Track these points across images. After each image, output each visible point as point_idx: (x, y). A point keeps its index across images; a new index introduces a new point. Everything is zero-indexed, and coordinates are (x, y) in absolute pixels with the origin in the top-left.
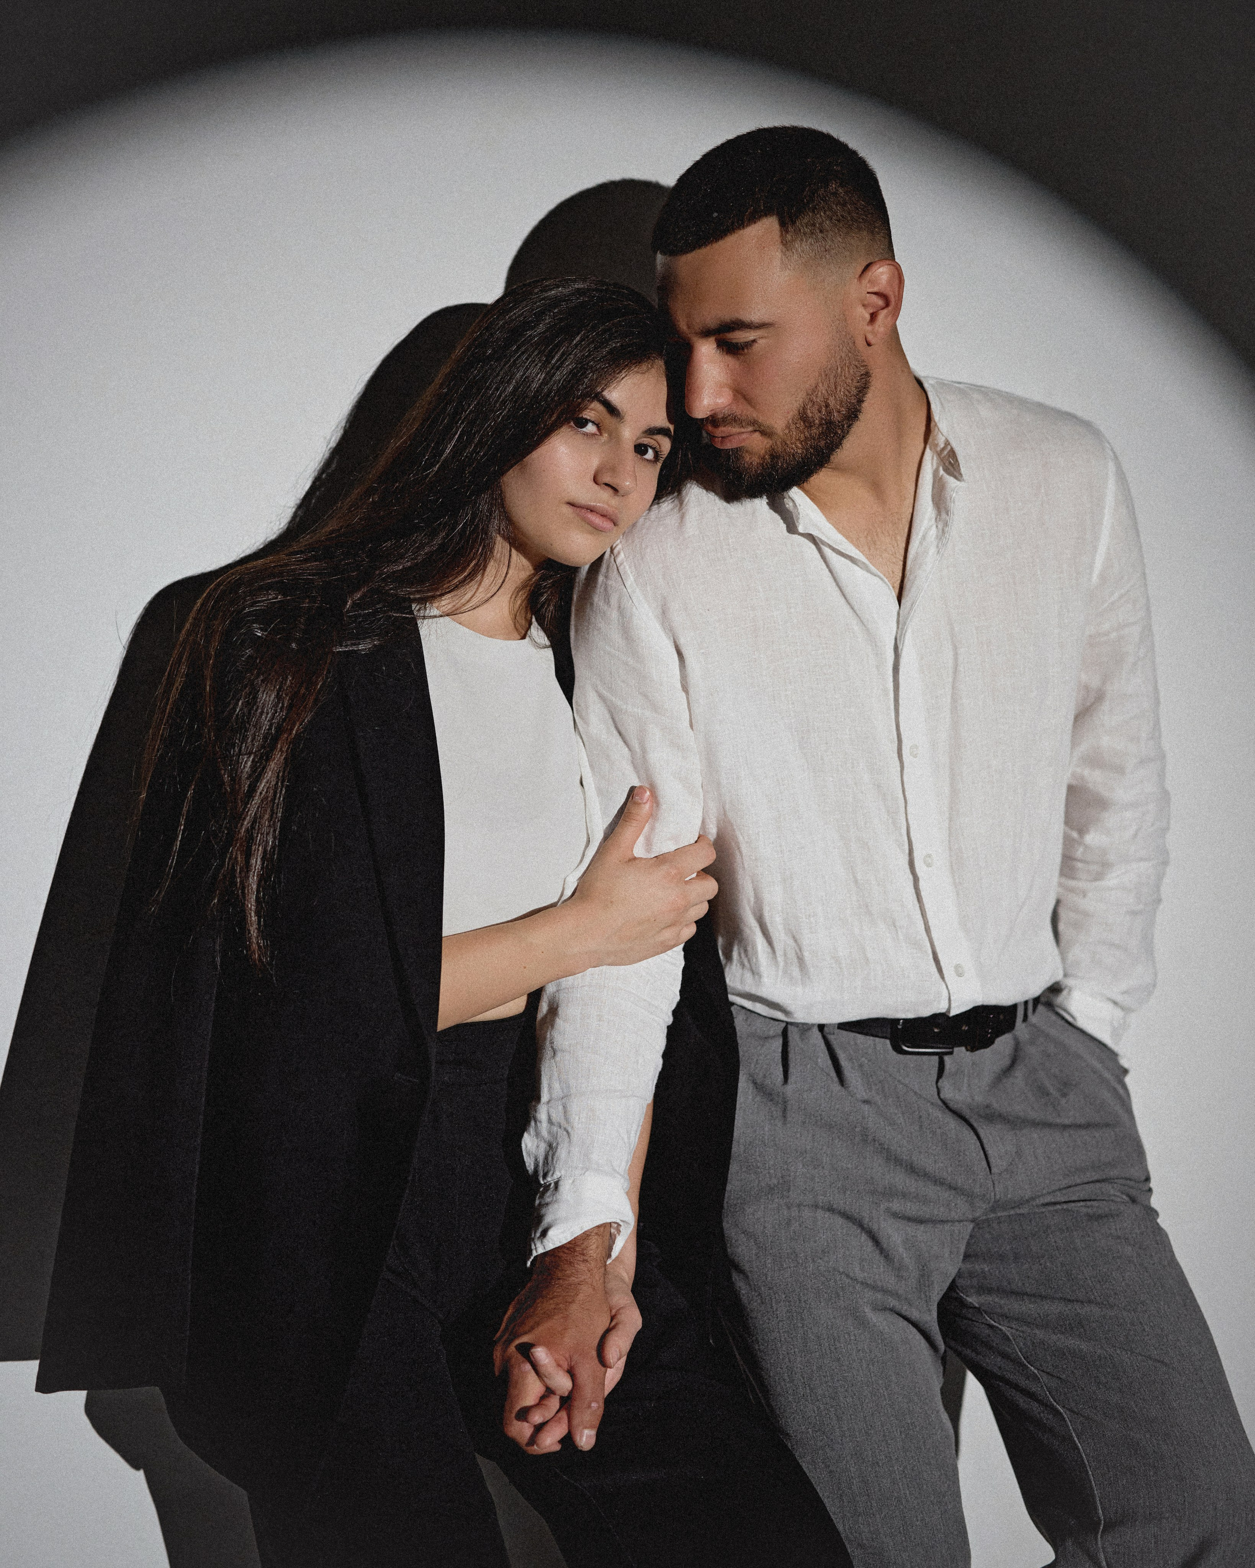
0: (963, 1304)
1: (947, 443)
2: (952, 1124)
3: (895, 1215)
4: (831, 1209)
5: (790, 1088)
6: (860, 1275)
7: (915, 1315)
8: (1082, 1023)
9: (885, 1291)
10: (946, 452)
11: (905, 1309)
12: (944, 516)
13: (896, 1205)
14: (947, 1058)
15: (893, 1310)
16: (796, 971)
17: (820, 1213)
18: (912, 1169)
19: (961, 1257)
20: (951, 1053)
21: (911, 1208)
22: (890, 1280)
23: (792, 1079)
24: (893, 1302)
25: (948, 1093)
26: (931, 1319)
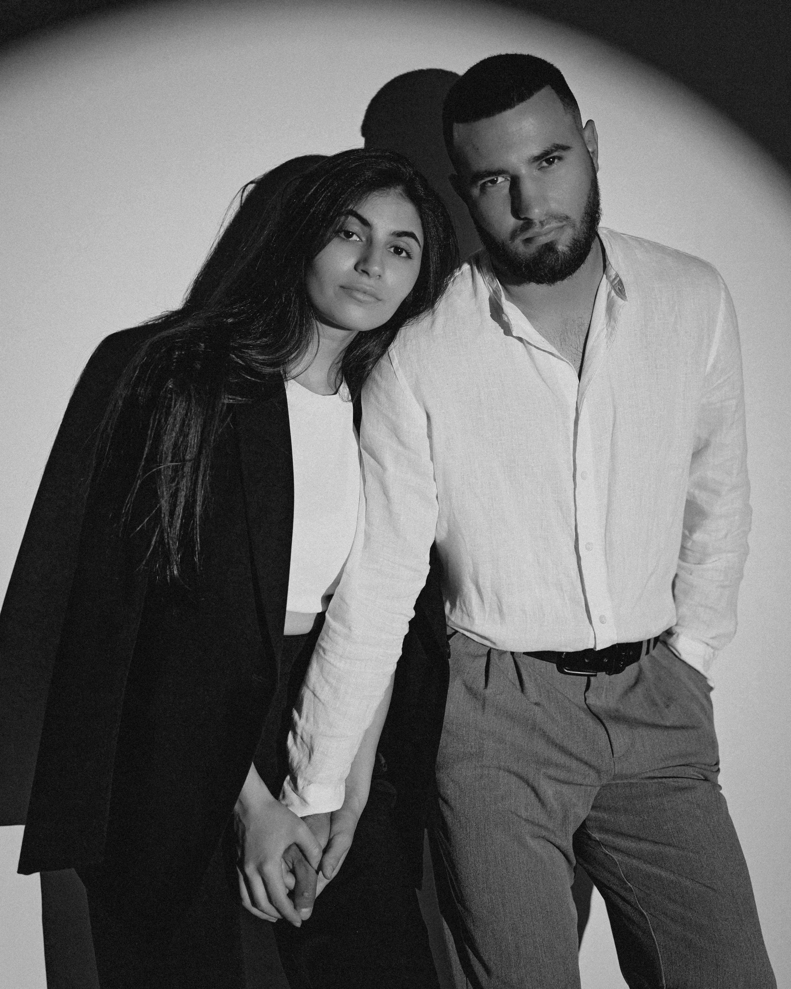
0: (589, 837)
1: (617, 276)
2: (591, 723)
3: (550, 777)
4: (509, 771)
5: (488, 691)
6: (524, 814)
7: (558, 842)
8: (684, 657)
9: (540, 826)
10: (616, 282)
11: (552, 838)
12: (612, 323)
13: (552, 771)
14: (592, 679)
15: (543, 838)
16: (497, 616)
17: (501, 773)
18: (563, 750)
19: (590, 807)
20: (595, 676)
21: (561, 775)
22: (543, 819)
23: (490, 685)
24: (544, 833)
25: (592, 700)
26: (568, 844)
